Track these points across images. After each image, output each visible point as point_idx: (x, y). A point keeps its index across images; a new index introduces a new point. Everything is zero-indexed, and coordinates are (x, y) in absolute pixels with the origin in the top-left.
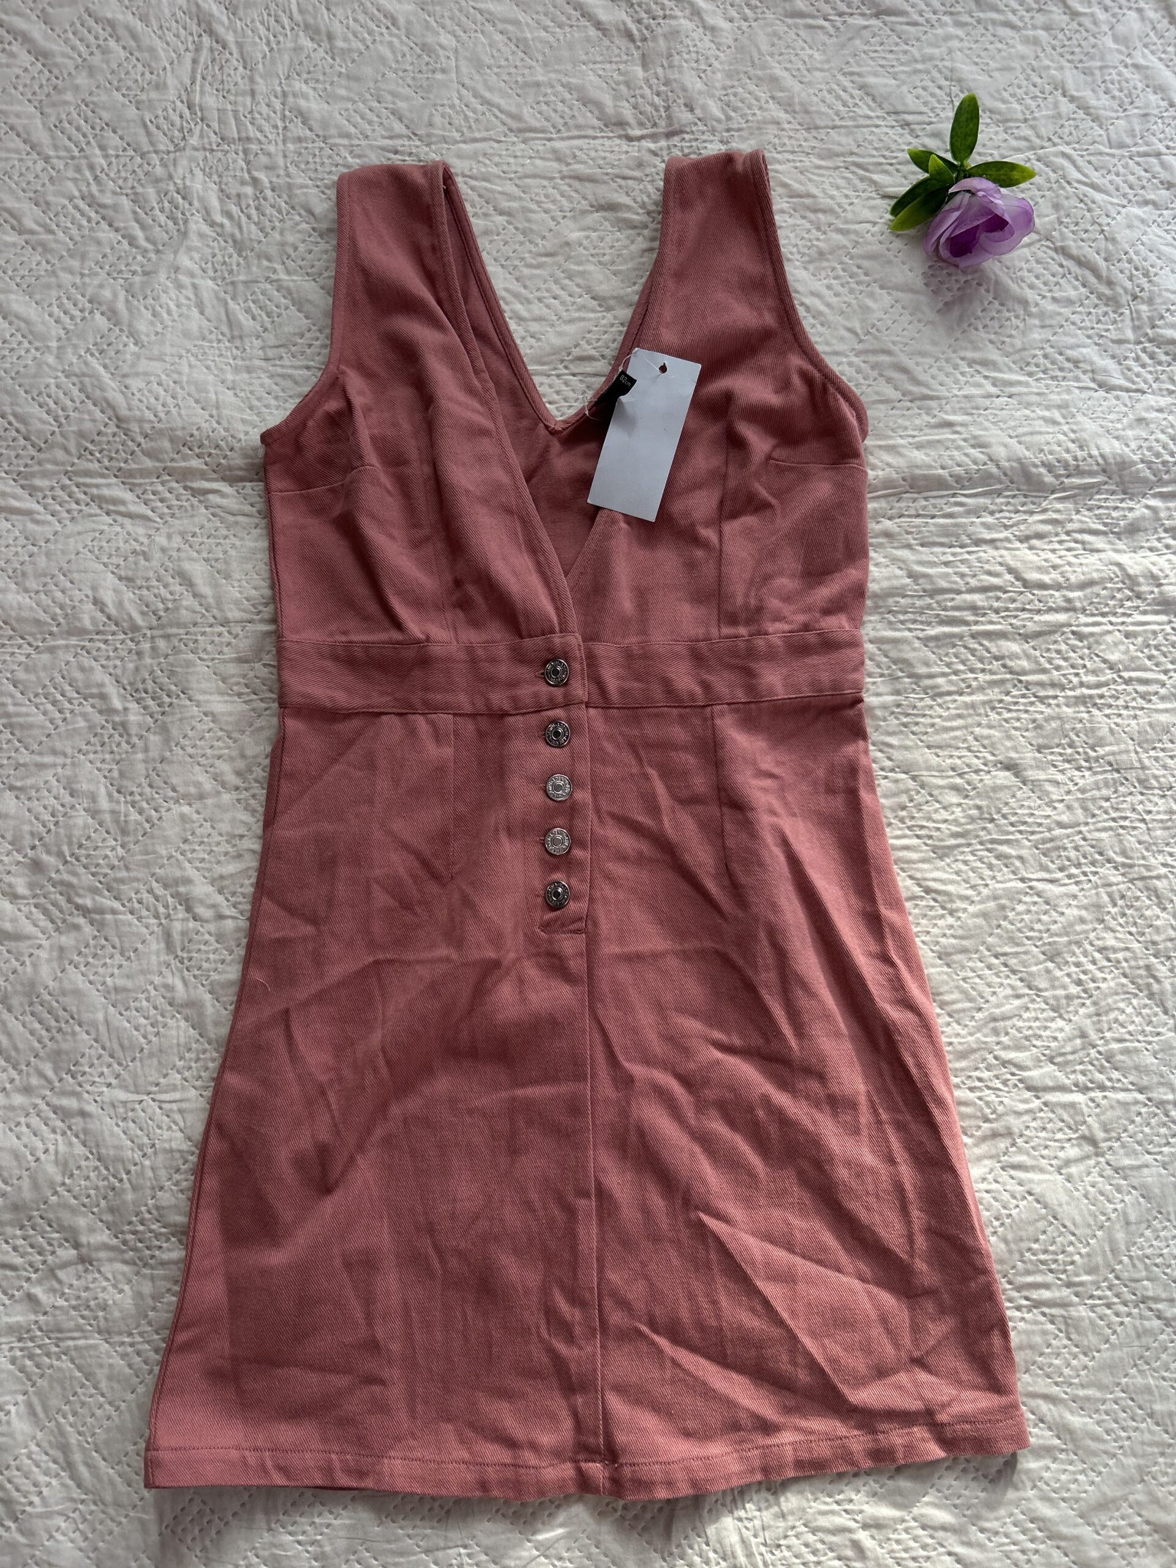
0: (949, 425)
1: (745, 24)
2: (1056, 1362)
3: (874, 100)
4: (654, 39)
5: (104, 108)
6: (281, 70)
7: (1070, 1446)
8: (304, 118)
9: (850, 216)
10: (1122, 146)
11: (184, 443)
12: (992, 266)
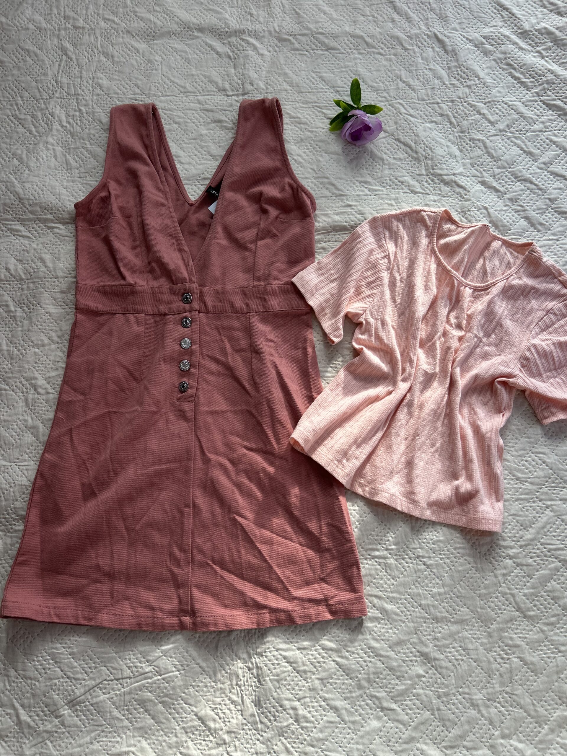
0: (350, 206)
1: (275, 53)
2: (381, 582)
3: (325, 82)
4: (239, 58)
5: (23, 82)
6: (93, 69)
7: (386, 617)
8: (101, 86)
9: (313, 125)
10: (423, 100)
11: (45, 208)
12: (370, 146)
